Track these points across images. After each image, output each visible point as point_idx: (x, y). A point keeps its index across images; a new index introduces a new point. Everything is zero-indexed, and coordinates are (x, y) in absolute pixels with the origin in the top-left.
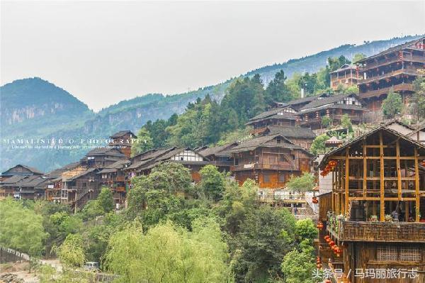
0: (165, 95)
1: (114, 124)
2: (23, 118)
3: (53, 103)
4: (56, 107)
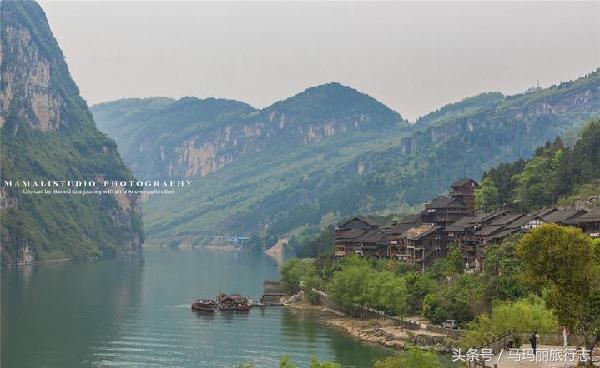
0: (505, 96)
1: (438, 141)
2: (321, 136)
3: (356, 115)
4: (362, 119)
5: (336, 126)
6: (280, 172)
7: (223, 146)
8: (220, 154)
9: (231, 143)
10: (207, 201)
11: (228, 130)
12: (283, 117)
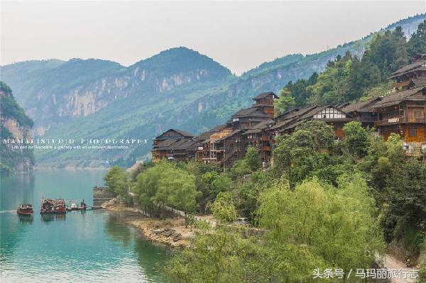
0: (304, 55)
1: (256, 87)
2: (172, 86)
3: (198, 70)
4: (201, 73)
5: (183, 79)
6: (141, 112)
7: (100, 93)
8: (98, 99)
9: (106, 91)
10: (88, 134)
11: (104, 81)
12: (144, 72)
